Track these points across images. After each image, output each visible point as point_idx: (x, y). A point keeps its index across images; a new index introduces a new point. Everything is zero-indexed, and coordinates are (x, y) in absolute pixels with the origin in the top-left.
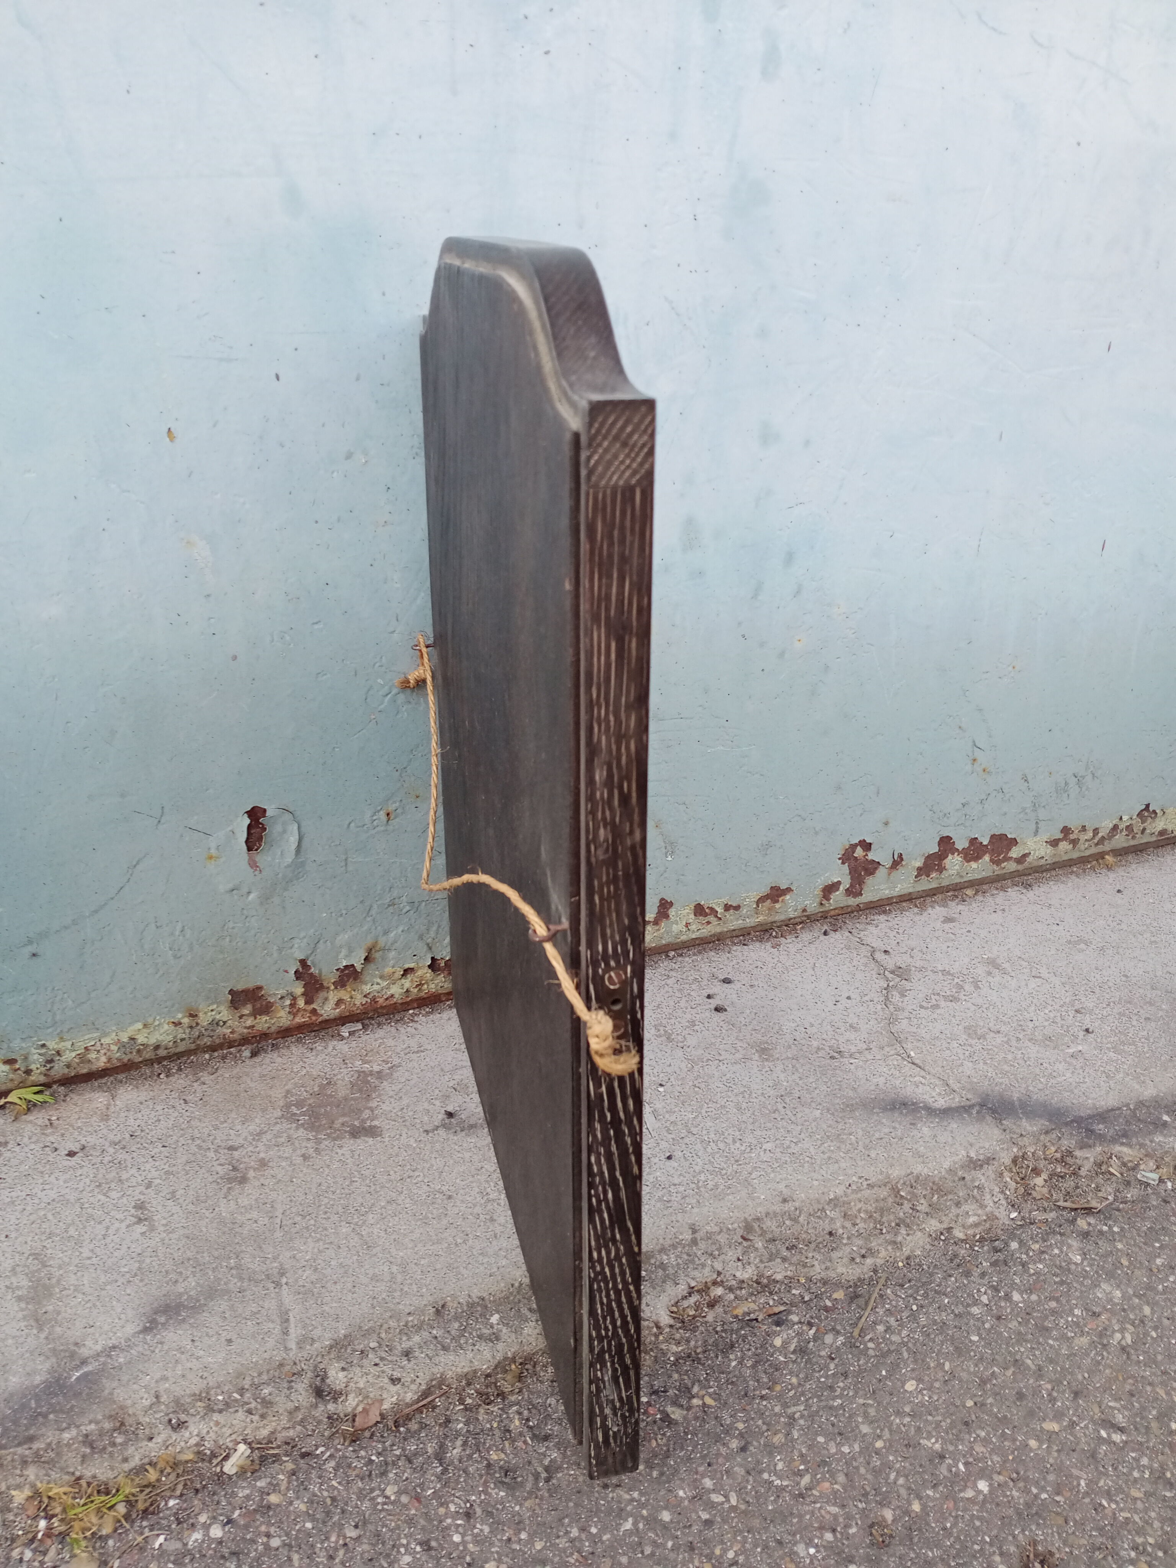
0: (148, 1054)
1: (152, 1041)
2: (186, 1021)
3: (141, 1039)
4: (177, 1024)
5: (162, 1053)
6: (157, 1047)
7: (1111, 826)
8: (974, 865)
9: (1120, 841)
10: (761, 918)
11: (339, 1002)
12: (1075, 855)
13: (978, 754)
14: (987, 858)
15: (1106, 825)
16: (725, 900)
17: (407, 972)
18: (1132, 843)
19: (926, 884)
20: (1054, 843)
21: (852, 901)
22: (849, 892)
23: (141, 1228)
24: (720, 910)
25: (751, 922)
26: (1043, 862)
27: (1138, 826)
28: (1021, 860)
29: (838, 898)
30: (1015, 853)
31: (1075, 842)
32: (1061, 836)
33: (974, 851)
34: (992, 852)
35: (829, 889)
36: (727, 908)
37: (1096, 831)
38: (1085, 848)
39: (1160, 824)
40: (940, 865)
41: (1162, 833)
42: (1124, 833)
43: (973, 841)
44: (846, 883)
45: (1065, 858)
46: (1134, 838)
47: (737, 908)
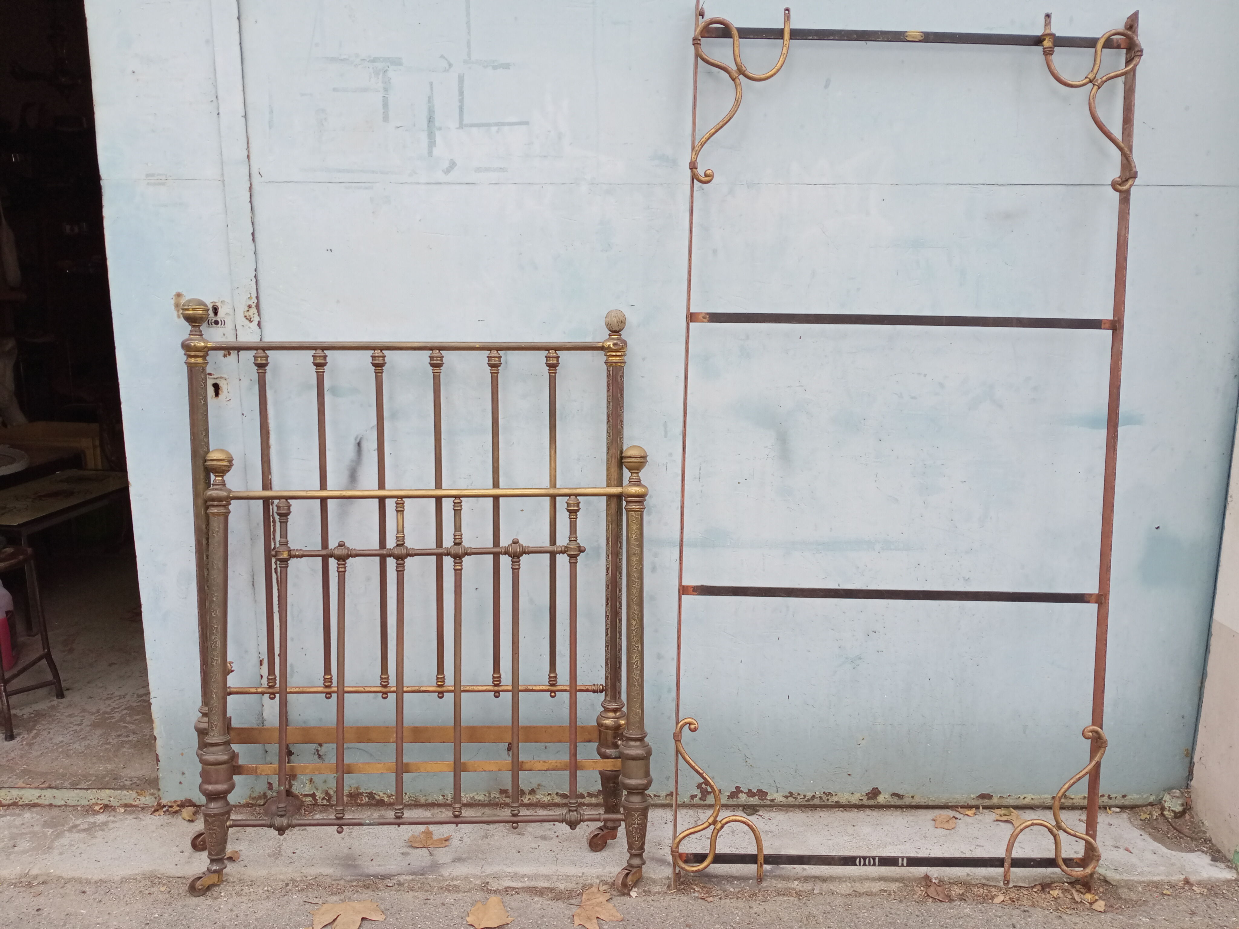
0: (477, 802)
1: (478, 798)
2: (487, 795)
3: (476, 798)
4: (485, 795)
5: (480, 802)
6: (479, 801)
7: (812, 795)
8: (752, 799)
9: (816, 801)
10: (667, 802)
11: (529, 799)
12: (797, 803)
13: (747, 759)
14: (757, 797)
15: (809, 795)
16: (654, 793)
17: (549, 794)
18: (823, 803)
19: (731, 802)
20: (787, 797)
21: (702, 802)
22: (700, 799)
23: (460, 842)
24: (652, 796)
25: (663, 802)
26: (782, 803)
27: (825, 797)
28: (772, 800)
29: (696, 801)
30: (768, 797)
31: (796, 798)
32: (789, 795)
33: (750, 793)
34: (759, 796)
35: (693, 797)
36: (655, 796)
37: (805, 796)
38: (799, 801)
39: (835, 799)
40: (737, 796)
41: (837, 802)
42: (819, 799)
43: (750, 790)
44: (699, 795)
45: (792, 803)
46: (824, 801)
47: (659, 796)
